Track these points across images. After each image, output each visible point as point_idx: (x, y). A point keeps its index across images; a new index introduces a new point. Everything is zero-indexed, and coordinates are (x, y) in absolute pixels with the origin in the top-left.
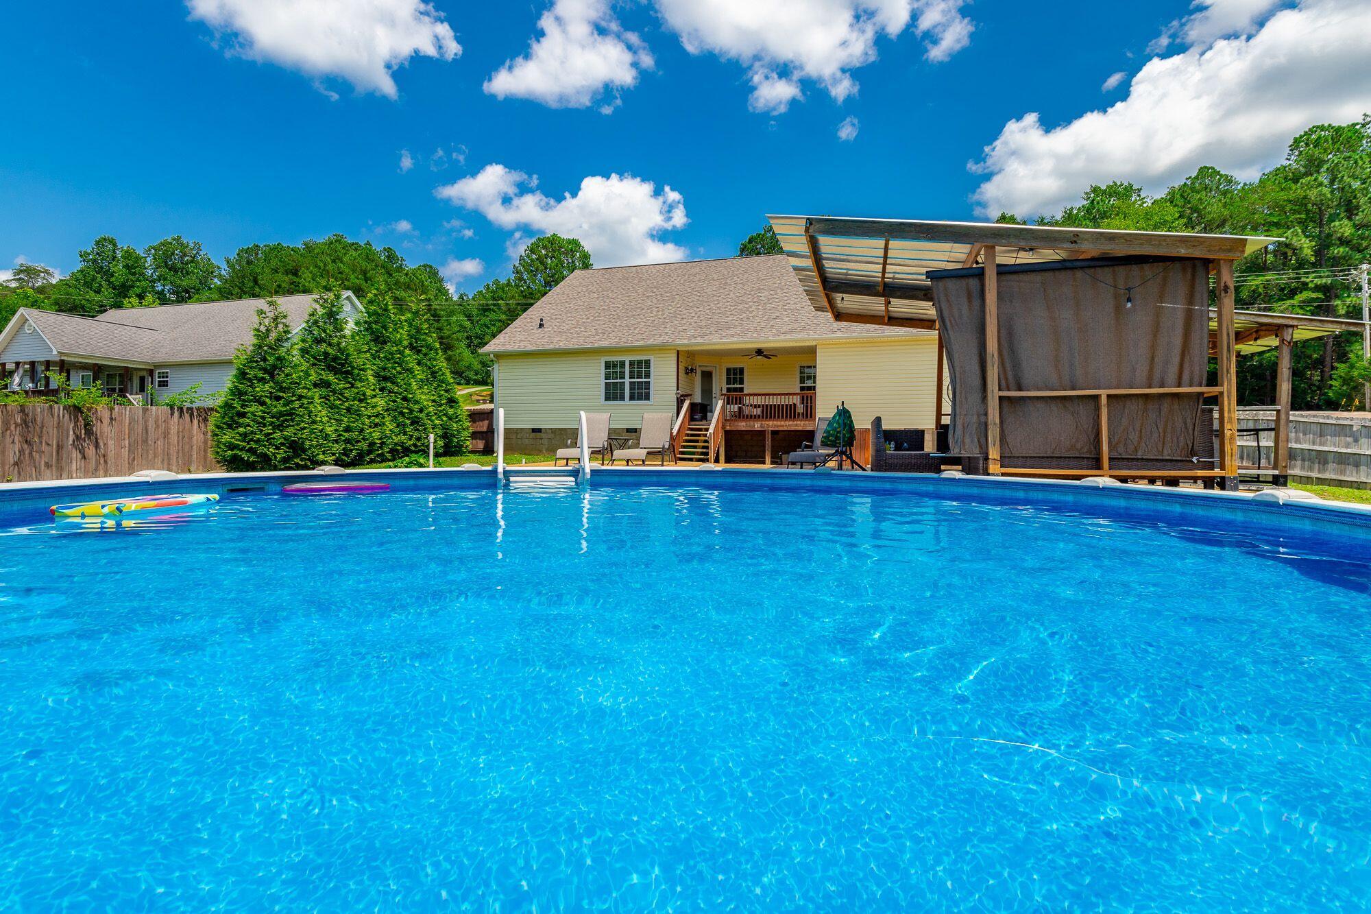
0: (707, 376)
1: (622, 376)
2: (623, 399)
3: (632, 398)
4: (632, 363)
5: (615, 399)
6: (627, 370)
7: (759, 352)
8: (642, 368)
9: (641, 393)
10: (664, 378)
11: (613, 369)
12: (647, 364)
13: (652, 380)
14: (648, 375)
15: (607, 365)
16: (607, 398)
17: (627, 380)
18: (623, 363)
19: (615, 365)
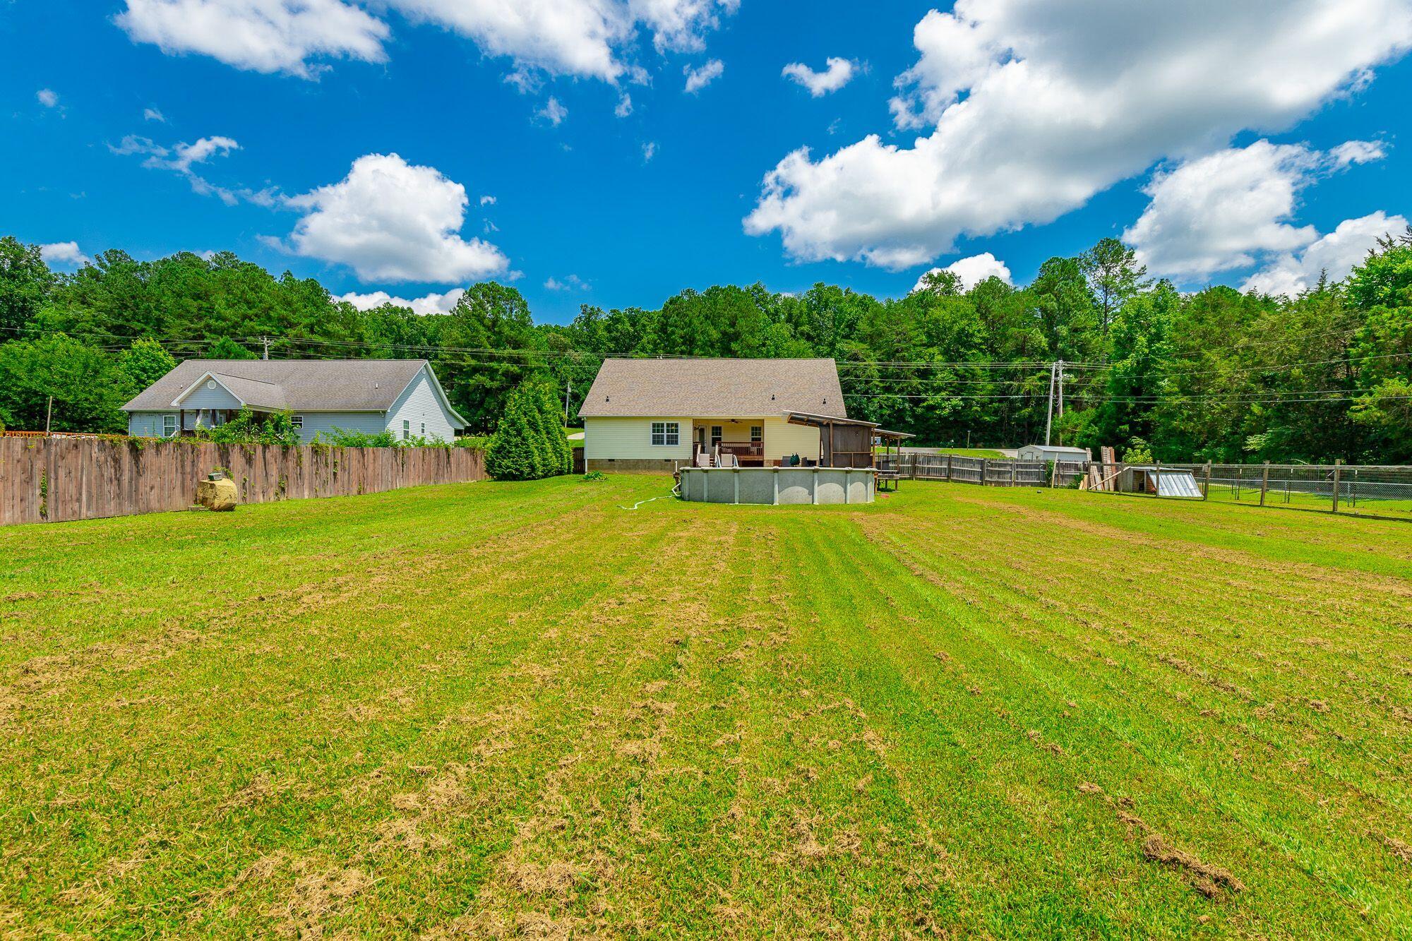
0: (702, 431)
1: (663, 431)
2: (663, 443)
3: (668, 443)
4: (668, 425)
5: (658, 443)
6: (665, 428)
7: (733, 420)
8: (673, 428)
9: (673, 440)
10: (686, 435)
11: (657, 427)
12: (677, 425)
13: (679, 434)
14: (677, 431)
15: (654, 425)
16: (654, 443)
17: (665, 434)
18: (663, 425)
19: (658, 425)
